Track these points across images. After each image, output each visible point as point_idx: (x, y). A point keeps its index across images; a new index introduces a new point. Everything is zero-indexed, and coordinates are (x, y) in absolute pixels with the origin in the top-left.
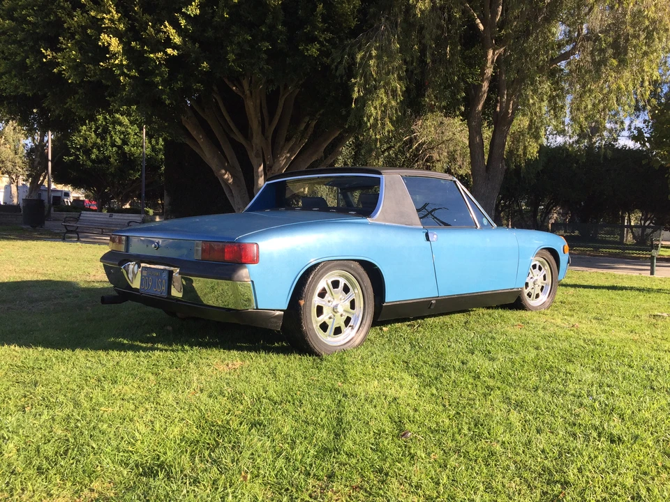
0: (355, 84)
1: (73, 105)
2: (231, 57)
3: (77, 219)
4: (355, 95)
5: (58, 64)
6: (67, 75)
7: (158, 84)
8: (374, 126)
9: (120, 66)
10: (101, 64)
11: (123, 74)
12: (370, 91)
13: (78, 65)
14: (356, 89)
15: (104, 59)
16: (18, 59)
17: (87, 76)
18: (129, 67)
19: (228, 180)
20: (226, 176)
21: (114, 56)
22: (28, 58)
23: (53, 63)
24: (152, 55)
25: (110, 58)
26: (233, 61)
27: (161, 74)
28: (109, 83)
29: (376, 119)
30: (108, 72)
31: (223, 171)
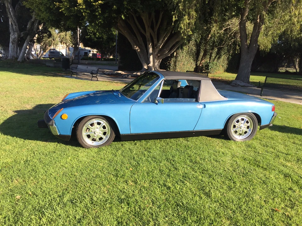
0: (174, 14)
1: (70, 23)
2: (125, 3)
3: (76, 68)
4: (174, 19)
5: (61, 8)
6: (65, 12)
7: (97, 16)
8: (184, 32)
9: (82, 9)
10: (76, 8)
11: (84, 12)
12: (180, 18)
13: (69, 8)
14: (174, 17)
15: (76, 6)
16: (48, 6)
17: (72, 13)
18: (86, 9)
19: (138, 50)
20: (137, 48)
21: (80, 5)
22: (51, 5)
23: (59, 8)
24: (94, 4)
25: (78, 5)
26: (127, 5)
27: (98, 11)
28: (80, 15)
29: (185, 29)
30: (79, 11)
31: (135, 46)
